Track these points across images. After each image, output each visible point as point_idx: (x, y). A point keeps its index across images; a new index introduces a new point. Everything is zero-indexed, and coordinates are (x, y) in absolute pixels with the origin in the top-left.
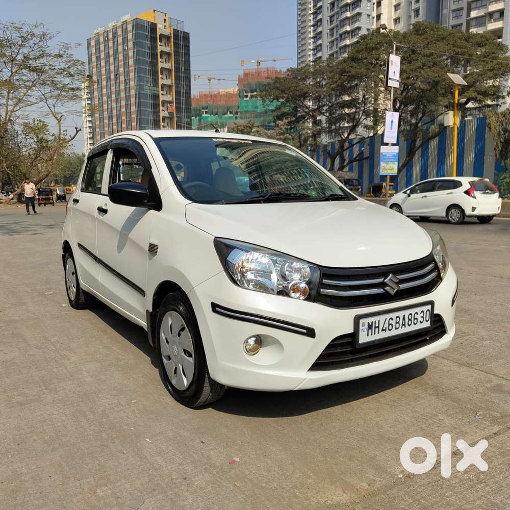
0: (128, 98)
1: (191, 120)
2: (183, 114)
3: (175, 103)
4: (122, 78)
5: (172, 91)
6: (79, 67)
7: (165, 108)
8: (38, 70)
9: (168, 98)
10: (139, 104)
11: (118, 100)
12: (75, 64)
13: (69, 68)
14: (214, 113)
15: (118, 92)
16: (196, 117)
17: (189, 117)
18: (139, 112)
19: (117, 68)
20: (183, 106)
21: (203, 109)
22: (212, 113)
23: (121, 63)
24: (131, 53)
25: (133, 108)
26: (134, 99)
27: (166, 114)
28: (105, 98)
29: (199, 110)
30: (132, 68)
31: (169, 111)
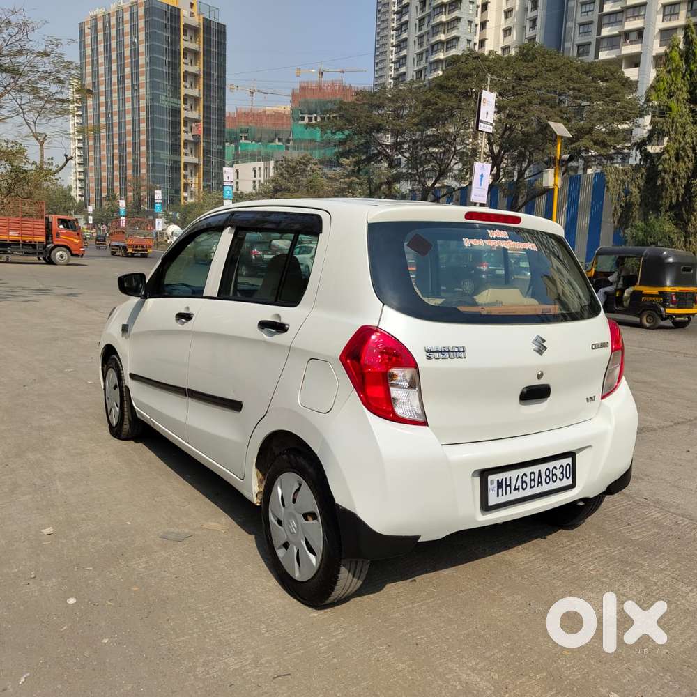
0: (136, 111)
1: (224, 147)
2: (214, 139)
3: (202, 122)
4: (128, 82)
5: (199, 105)
7: (188, 129)
8: (14, 72)
9: (193, 115)
10: (151, 121)
11: (122, 114)
12: (66, 67)
13: (58, 71)
14: (256, 139)
15: (122, 102)
16: (231, 143)
17: (222, 143)
18: (151, 132)
19: (121, 67)
20: (214, 128)
21: (241, 132)
22: (253, 140)
23: (128, 61)
24: (142, 48)
25: (143, 126)
26: (145, 113)
27: (189, 137)
28: (103, 110)
29: (236, 134)
30: (142, 70)
31: (193, 134)
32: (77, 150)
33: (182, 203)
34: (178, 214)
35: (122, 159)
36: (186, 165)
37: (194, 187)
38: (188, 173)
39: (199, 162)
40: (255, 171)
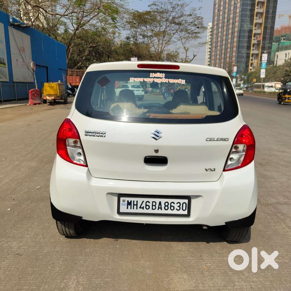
0: (233, 33)
1: (272, 45)
2: (267, 41)
3: (262, 34)
4: (231, 21)
5: (262, 26)
6: (200, 21)
7: (255, 38)
8: (180, 24)
9: (259, 31)
10: (239, 37)
11: (227, 35)
12: (198, 19)
13: (194, 21)
15: (228, 30)
16: (276, 42)
17: (271, 43)
18: (239, 42)
19: (229, 15)
20: (268, 36)
21: (282, 37)
22: (288, 40)
23: (232, 12)
24: (238, 5)
25: (235, 39)
26: (237, 33)
27: (256, 42)
28: (220, 34)
29: (279, 38)
30: (238, 15)
31: (257, 40)
32: (208, 52)
33: (249, 72)
34: (246, 77)
35: (225, 54)
36: (253, 55)
37: (255, 64)
38: (253, 58)
39: (259, 53)
40: (286, 55)
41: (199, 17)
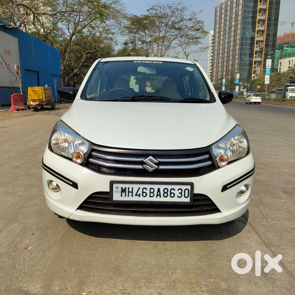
0: (235, 41)
1: (275, 52)
2: (270, 49)
3: (265, 42)
4: (233, 29)
5: (264, 34)
6: (200, 25)
7: (258, 45)
8: (180, 29)
9: (261, 39)
10: (241, 44)
11: (229, 43)
12: (198, 23)
13: (195, 26)
14: (292, 47)
15: (229, 37)
16: (279, 50)
17: (274, 50)
18: (241, 49)
19: (230, 23)
20: (270, 43)
21: (285, 44)
23: (234, 19)
24: (240, 13)
25: (238, 47)
26: (239, 41)
27: (258, 49)
28: (221, 42)
29: (282, 45)
30: (239, 22)
31: (260, 47)
32: (210, 60)
33: (252, 80)
34: (249, 84)
35: (228, 62)
36: (255, 62)
37: (258, 72)
38: (256, 65)
39: (262, 60)
40: (290, 62)
41: (200, 21)
